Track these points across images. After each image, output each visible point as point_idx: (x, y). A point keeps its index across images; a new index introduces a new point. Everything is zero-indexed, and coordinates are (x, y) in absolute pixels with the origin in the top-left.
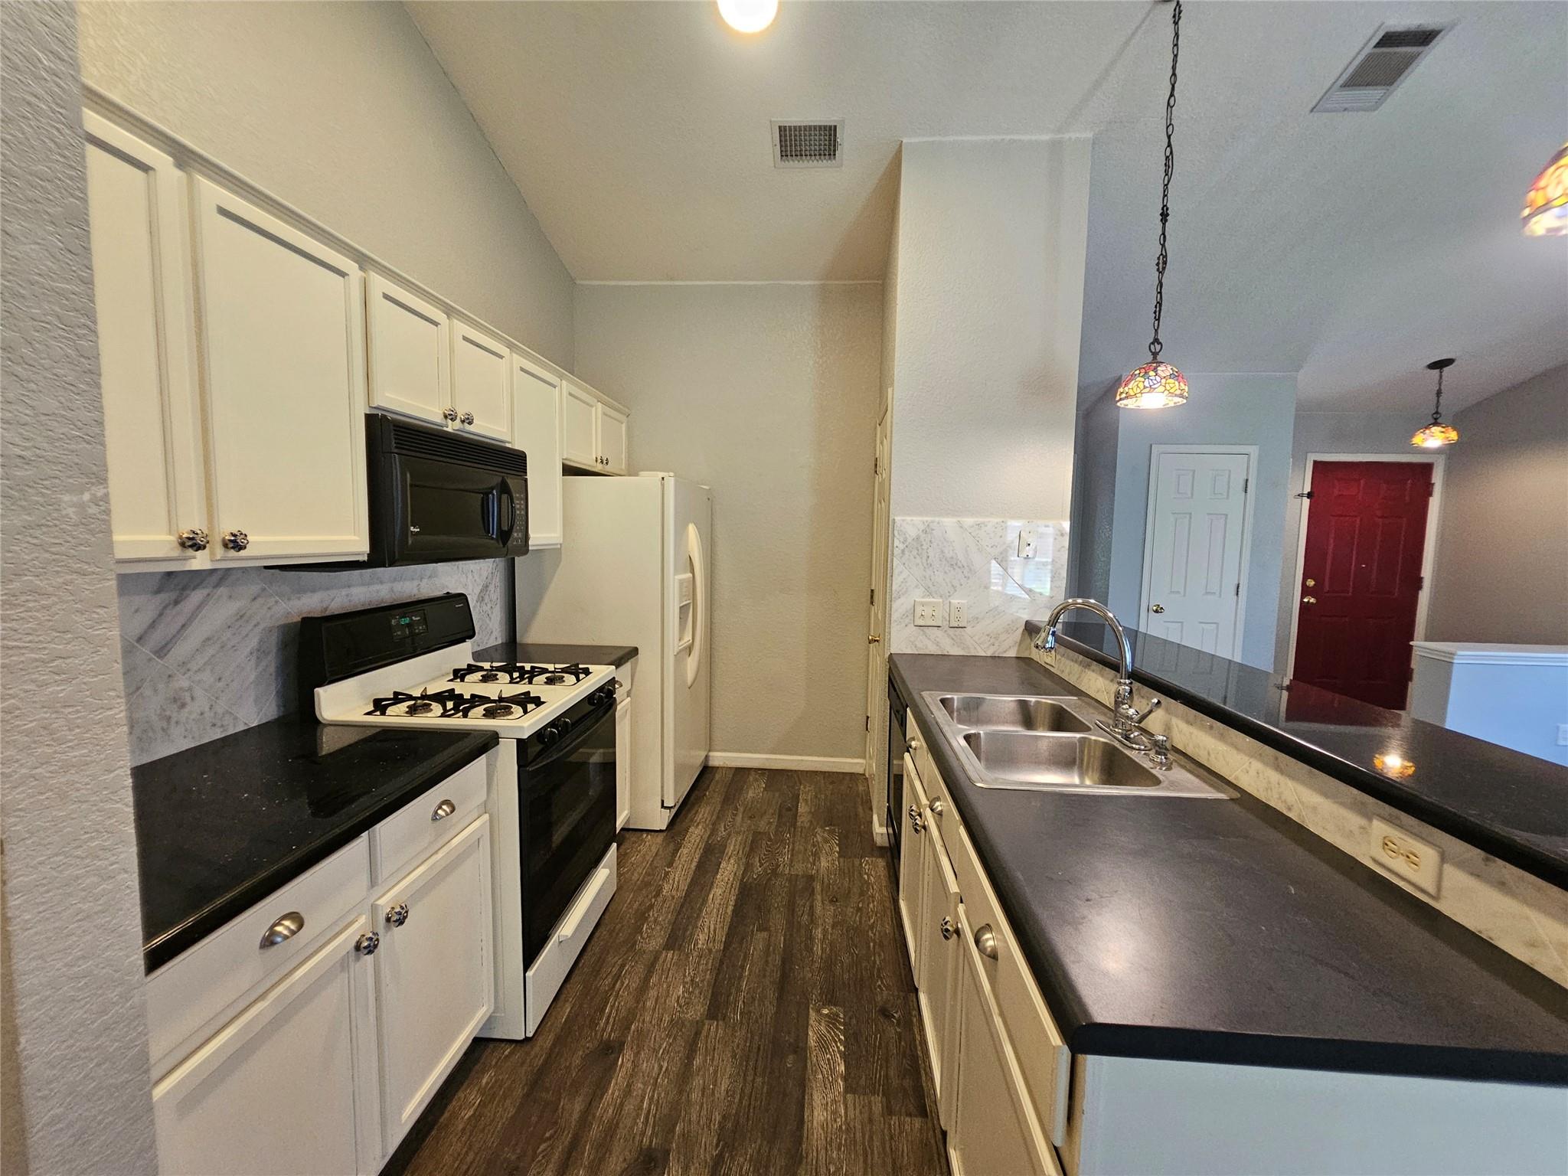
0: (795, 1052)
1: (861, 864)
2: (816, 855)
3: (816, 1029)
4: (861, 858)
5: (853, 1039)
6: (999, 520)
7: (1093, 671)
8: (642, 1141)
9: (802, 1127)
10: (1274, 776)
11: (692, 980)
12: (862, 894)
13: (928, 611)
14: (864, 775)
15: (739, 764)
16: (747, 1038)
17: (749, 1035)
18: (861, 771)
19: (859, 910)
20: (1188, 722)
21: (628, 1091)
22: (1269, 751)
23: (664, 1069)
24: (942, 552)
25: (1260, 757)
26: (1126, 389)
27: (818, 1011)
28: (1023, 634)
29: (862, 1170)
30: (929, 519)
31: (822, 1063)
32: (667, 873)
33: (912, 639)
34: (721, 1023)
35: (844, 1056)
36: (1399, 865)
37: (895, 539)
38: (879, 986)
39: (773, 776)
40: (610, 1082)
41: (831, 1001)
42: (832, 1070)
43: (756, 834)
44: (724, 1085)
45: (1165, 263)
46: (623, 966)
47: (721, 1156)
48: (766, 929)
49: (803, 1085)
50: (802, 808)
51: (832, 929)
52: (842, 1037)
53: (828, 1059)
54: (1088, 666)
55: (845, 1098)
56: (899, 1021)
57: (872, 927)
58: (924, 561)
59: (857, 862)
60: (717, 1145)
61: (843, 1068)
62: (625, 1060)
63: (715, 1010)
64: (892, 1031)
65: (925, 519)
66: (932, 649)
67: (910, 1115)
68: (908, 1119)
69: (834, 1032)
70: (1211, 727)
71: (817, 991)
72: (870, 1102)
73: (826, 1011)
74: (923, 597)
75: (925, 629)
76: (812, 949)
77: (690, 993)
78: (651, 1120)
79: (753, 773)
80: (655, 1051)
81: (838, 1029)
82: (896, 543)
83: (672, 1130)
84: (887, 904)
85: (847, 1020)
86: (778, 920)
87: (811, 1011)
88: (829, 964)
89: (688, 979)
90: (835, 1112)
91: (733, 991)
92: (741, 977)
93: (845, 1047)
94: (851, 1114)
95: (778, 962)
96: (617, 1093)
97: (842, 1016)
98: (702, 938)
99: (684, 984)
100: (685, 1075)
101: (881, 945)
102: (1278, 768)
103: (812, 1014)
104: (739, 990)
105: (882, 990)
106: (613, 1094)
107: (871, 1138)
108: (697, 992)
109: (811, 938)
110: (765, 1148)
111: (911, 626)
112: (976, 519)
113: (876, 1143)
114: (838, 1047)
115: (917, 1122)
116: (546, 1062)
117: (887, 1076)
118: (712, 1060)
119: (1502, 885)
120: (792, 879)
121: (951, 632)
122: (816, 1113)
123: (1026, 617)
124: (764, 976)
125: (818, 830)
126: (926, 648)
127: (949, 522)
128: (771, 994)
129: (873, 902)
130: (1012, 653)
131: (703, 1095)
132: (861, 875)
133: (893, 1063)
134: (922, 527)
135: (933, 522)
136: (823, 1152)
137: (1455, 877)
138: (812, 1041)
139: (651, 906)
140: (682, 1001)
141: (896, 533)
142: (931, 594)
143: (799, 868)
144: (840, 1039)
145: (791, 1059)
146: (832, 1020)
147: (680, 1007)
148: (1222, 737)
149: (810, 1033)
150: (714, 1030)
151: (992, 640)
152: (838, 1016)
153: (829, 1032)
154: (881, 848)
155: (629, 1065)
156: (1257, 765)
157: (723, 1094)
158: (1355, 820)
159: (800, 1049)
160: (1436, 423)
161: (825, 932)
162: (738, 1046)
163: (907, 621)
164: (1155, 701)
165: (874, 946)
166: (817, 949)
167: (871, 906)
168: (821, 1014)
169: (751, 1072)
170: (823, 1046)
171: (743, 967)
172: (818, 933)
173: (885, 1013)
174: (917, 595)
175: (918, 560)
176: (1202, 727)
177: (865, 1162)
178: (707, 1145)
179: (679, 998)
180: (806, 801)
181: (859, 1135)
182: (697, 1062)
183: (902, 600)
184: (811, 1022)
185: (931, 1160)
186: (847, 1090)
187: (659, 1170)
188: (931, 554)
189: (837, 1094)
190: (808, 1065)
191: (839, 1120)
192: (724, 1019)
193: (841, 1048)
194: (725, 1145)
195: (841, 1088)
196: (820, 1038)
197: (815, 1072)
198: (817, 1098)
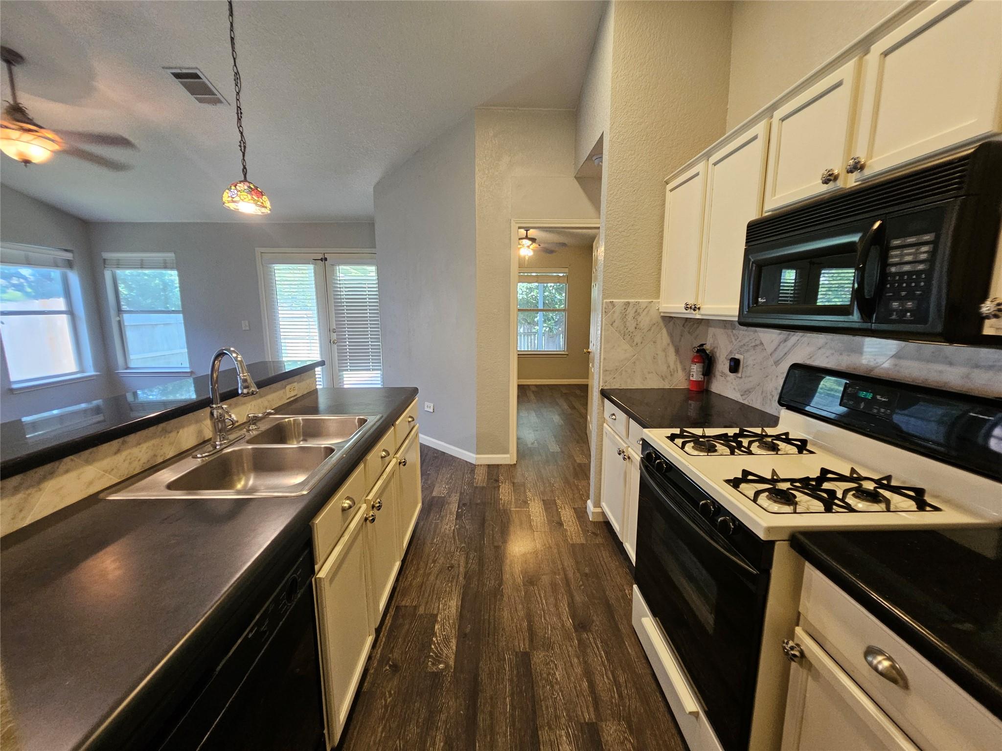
0: (466, 635)
3: (450, 652)
5: (425, 646)
9: (462, 598)
11: (552, 686)
16: (497, 641)
17: (496, 643)
23: (543, 618)
27: (447, 666)
31: (448, 629)
34: (518, 650)
35: (434, 634)
38: (390, 698)
40: (569, 609)
41: (437, 675)
42: (443, 625)
44: (506, 614)
47: (500, 587)
49: (461, 616)
52: (433, 647)
53: (444, 631)
55: (438, 612)
56: (387, 665)
60: (502, 589)
61: (436, 627)
62: (568, 622)
63: (525, 660)
64: (396, 655)
67: (405, 606)
68: (407, 605)
69: (437, 648)
71: (446, 684)
72: (424, 611)
73: (441, 666)
76: (446, 743)
77: (549, 674)
78: (538, 596)
80: (553, 628)
81: (434, 652)
83: (526, 593)
85: (426, 661)
87: (453, 666)
89: (557, 687)
90: (445, 605)
91: (515, 679)
92: (512, 695)
93: (432, 640)
94: (437, 605)
96: (562, 604)
97: (430, 663)
99: (557, 683)
103: (452, 662)
104: (511, 680)
105: (390, 692)
106: (564, 605)
107: (429, 596)
108: (545, 675)
113: (426, 595)
114: (437, 639)
115: (403, 604)
116: (613, 617)
117: (411, 624)
118: (516, 626)
122: (455, 604)
124: (491, 698)
128: (483, 677)
133: (403, 633)
138: (453, 644)
140: (552, 665)
144: (435, 646)
145: (468, 630)
146: (437, 660)
149: (454, 648)
150: (523, 645)
152: (433, 664)
153: (441, 649)
155: (564, 620)
157: (505, 609)
159: (462, 636)
162: (502, 635)
168: (445, 664)
169: (492, 621)
170: (446, 640)
171: (513, 707)
173: (395, 670)
177: (434, 588)
179: (556, 669)
181: (435, 597)
182: (525, 624)
184: (453, 657)
186: (436, 615)
189: (442, 613)
190: (457, 627)
191: (443, 602)
192: (516, 652)
193: (434, 639)
194: (499, 589)
195: (439, 616)
196: (447, 645)
197: (454, 623)
198: (454, 610)
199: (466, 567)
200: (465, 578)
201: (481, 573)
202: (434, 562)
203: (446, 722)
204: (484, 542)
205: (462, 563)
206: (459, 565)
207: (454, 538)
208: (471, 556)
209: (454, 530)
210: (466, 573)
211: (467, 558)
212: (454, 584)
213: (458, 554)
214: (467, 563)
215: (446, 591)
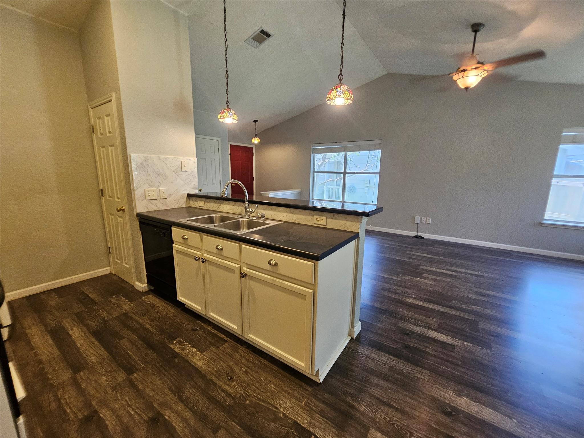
0: (176, 357)
1: (143, 300)
2: (118, 306)
3: (176, 348)
4: (141, 298)
5: (191, 342)
6: (174, 157)
7: (225, 204)
8: (144, 420)
9: (198, 369)
10: (290, 215)
11: (106, 372)
12: (153, 308)
13: (151, 193)
14: (111, 274)
15: (26, 294)
16: (153, 367)
18: (108, 272)
19: (157, 312)
20: (264, 210)
21: (119, 417)
22: (289, 209)
23: (128, 400)
24: (153, 169)
25: (286, 212)
26: (223, 115)
27: (172, 344)
28: (187, 199)
29: (223, 363)
30: (146, 155)
31: (188, 353)
32: (36, 354)
33: (146, 206)
34: (137, 372)
35: (192, 347)
36: (320, 223)
37: (132, 164)
38: (186, 326)
39: (59, 291)
40: (105, 423)
41: (174, 339)
42: (193, 352)
43: (77, 314)
44: (159, 383)
45: (228, 76)
46: (56, 395)
47: (179, 396)
48: (124, 337)
49: (187, 361)
50: (92, 296)
51: (152, 322)
52: (187, 344)
53: (188, 351)
54: (222, 203)
55: (203, 354)
56: (199, 329)
57: (166, 314)
58: (146, 172)
59: (140, 300)
60: (175, 395)
61: (195, 349)
62: (104, 413)
63: (130, 370)
64: (200, 332)
65: (144, 155)
66: (155, 208)
67: (223, 344)
68: (224, 345)
70: (272, 209)
71: (166, 340)
72: (211, 350)
73: (175, 342)
74: (148, 188)
75: (151, 201)
76: (150, 331)
77: (110, 375)
78: (141, 413)
79: (42, 295)
80: (116, 399)
81: (184, 343)
82: (133, 165)
83: (153, 408)
84: (166, 306)
85: (184, 339)
86: (126, 332)
87: (170, 346)
88: (162, 331)
89: (104, 373)
90: (204, 359)
91: (131, 361)
92: (130, 356)
93: (191, 345)
94: (208, 356)
95: (141, 342)
98: (93, 359)
99: (103, 375)
100: (140, 394)
101: (175, 316)
102: (291, 213)
103: (171, 346)
104: (133, 359)
106: (112, 424)
107: (219, 356)
108: (114, 373)
109: (146, 329)
110: (192, 383)
111: (145, 201)
112: (165, 156)
113: (221, 355)
115: (226, 344)
117: (210, 342)
118: (146, 382)
119: (336, 219)
120: (117, 318)
121: (161, 201)
122: (198, 364)
123: (188, 193)
124: (140, 349)
125: (109, 299)
126: (152, 208)
127: (154, 156)
128: (150, 352)
129: (160, 307)
130: (184, 206)
131: (154, 391)
132: (147, 303)
133: (208, 338)
134: (143, 159)
135: (147, 157)
136: (209, 369)
137: (329, 220)
138: (178, 351)
139: (43, 368)
141: (132, 161)
142: (151, 187)
143: (116, 314)
145: (176, 360)
146: (180, 342)
147: (111, 381)
148: (275, 210)
149: (176, 350)
150: (135, 376)
151: (177, 202)
152: (180, 340)
153: (181, 346)
154: (146, 292)
155: (108, 412)
156: (286, 214)
157: (162, 385)
158: (310, 218)
159: (176, 355)
160: (256, 137)
161: (151, 325)
162: (152, 371)
163: (142, 198)
164: (256, 206)
165: (173, 318)
166: (152, 330)
167: (160, 309)
168: (174, 344)
169: (165, 373)
170: (183, 350)
171: (127, 353)
172: (148, 326)
173: (194, 330)
174: (146, 187)
175: (144, 173)
176: (269, 210)
178: (171, 398)
179: (106, 380)
180: (90, 292)
181: (215, 358)
182: (141, 387)
183: (139, 190)
184: (173, 348)
185: (236, 348)
186: (202, 352)
187: (161, 419)
188: (149, 170)
189: (200, 355)
190: (184, 357)
191: (206, 360)
192: (137, 370)
193: (189, 346)
194: (178, 393)
195: (200, 354)
196: (180, 349)
197: (187, 356)
198: (195, 361)
199: (220, 387)
200: (212, 380)
201: (204, 393)
202: (246, 373)
203: (156, 334)
204: (236, 423)
205: (226, 387)
206: (227, 385)
207: (263, 401)
208: (228, 400)
209: (278, 409)
210: (215, 384)
211: (229, 395)
212: (213, 372)
213: (240, 392)
214: (223, 391)
215: (213, 364)
